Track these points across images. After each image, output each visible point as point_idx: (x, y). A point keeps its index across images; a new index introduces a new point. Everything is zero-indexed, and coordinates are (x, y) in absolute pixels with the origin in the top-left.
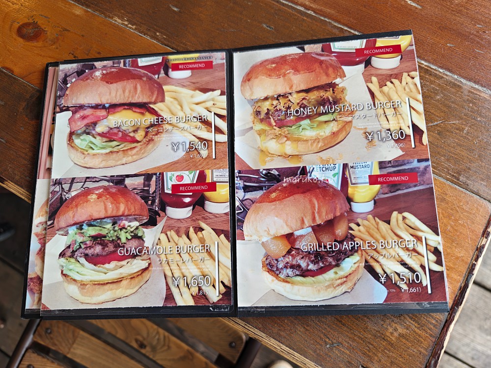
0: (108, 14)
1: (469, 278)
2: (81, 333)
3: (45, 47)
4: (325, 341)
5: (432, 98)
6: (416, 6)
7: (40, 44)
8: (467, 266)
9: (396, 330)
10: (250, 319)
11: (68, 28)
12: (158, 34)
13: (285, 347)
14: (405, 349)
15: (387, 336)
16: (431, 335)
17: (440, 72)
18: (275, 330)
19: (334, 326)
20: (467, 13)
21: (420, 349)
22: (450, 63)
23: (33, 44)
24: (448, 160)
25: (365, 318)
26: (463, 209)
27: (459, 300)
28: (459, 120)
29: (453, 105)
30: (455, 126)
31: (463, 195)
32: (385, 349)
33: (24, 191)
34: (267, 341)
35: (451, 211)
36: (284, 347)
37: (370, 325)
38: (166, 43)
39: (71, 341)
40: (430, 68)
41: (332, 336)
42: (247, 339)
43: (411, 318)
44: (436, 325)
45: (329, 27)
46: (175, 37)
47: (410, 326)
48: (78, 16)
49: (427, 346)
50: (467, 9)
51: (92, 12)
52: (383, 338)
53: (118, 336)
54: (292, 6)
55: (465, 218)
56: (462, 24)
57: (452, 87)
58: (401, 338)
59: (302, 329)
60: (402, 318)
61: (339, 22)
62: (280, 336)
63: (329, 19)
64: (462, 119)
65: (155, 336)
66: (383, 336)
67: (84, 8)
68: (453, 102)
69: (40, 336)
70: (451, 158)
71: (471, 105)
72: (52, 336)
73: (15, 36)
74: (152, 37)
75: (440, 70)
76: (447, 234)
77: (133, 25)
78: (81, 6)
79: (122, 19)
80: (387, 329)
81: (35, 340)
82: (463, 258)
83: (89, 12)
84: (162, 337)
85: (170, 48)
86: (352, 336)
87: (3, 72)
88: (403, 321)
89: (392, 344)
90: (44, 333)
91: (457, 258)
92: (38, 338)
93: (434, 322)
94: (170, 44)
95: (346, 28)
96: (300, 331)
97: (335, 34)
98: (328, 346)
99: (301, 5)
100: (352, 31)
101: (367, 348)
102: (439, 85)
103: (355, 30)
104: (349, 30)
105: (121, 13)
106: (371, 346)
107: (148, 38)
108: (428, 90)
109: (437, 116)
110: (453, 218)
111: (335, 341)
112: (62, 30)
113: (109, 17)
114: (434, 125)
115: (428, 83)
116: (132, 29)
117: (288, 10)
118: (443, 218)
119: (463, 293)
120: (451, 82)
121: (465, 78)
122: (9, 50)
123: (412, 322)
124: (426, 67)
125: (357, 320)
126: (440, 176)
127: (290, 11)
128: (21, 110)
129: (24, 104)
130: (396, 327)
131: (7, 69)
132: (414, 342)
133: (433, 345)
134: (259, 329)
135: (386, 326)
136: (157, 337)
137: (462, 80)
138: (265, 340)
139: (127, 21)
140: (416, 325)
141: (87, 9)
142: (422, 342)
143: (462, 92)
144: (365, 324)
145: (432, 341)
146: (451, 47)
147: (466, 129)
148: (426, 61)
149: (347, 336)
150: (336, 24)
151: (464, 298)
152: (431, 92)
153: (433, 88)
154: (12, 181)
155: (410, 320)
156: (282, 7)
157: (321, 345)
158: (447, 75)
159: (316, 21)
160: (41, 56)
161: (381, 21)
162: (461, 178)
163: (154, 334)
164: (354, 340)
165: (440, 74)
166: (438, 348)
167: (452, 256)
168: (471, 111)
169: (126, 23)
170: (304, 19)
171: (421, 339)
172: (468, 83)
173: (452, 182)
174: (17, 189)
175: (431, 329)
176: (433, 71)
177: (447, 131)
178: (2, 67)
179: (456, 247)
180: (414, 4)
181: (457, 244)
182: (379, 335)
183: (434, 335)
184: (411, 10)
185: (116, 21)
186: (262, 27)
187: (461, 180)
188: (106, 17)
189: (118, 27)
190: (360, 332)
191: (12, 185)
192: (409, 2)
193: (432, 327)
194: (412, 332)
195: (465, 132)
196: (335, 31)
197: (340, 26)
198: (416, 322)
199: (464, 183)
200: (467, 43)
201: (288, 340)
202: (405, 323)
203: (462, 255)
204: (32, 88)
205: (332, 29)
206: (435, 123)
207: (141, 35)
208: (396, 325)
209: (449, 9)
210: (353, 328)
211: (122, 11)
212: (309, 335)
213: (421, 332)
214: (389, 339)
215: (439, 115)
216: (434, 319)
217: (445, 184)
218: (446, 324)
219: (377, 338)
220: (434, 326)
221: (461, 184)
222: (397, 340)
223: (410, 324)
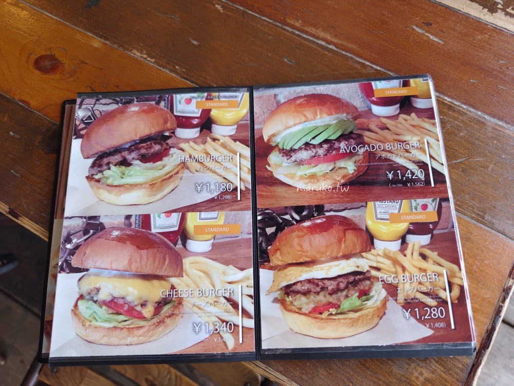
0: (127, 47)
1: (496, 321)
2: (89, 372)
3: (62, 79)
5: (455, 135)
6: (439, 41)
7: (57, 76)
8: (494, 308)
9: (421, 374)
10: (272, 362)
11: (85, 61)
12: (177, 67)
15: (413, 381)
16: (458, 380)
17: (464, 108)
18: (297, 373)
19: (358, 370)
20: (490, 49)
22: (474, 99)
23: (50, 77)
24: (473, 198)
25: (390, 362)
26: (489, 249)
27: (486, 343)
28: (483, 157)
29: (477, 142)
30: (479, 163)
31: (489, 234)
33: (39, 227)
35: (477, 251)
37: (395, 369)
38: (186, 76)
39: (77, 381)
40: (454, 104)
41: (356, 381)
42: (263, 380)
43: (437, 362)
44: (463, 369)
45: (351, 63)
46: (195, 71)
47: (436, 370)
48: (96, 48)
50: (490, 45)
51: (111, 44)
52: (409, 383)
53: (128, 375)
54: (313, 41)
55: (491, 258)
56: (485, 60)
57: (476, 124)
58: (427, 383)
59: (325, 373)
60: (428, 362)
61: (361, 57)
63: (351, 53)
64: (486, 156)
65: (166, 376)
66: (408, 381)
67: (102, 40)
68: (477, 139)
69: (46, 375)
70: (476, 196)
71: (495, 142)
72: (58, 375)
73: (32, 68)
74: (171, 71)
75: (463, 106)
76: (472, 275)
77: (152, 58)
78: (99, 39)
79: (141, 52)
80: (412, 373)
81: (41, 379)
82: (490, 300)
83: (108, 44)
84: (173, 377)
85: (190, 81)
86: (377, 380)
87: (19, 105)
88: (429, 365)
90: (50, 373)
91: (484, 299)
92: (43, 377)
93: (460, 366)
94: (189, 78)
95: (368, 63)
96: (322, 374)
97: (357, 69)
99: (323, 39)
100: (374, 66)
102: (463, 121)
103: (377, 65)
104: (371, 65)
105: (140, 46)
107: (167, 71)
108: (451, 127)
109: (461, 153)
110: (478, 258)
112: (79, 62)
113: (128, 50)
114: (458, 163)
115: (451, 120)
116: (151, 62)
117: (309, 44)
118: (468, 258)
119: (490, 336)
120: (475, 118)
121: (489, 114)
122: (25, 83)
123: (438, 366)
124: (449, 104)
125: (381, 363)
126: (465, 214)
127: (311, 45)
128: (37, 143)
129: (40, 138)
130: (421, 371)
131: (24, 102)
134: (281, 372)
135: (411, 371)
136: (168, 377)
137: (486, 117)
138: (286, 384)
139: (146, 54)
140: (442, 369)
141: (104, 41)
143: (485, 129)
144: (390, 368)
146: (474, 83)
147: (491, 167)
148: (449, 97)
149: (371, 380)
150: (358, 59)
151: (491, 341)
152: (455, 129)
153: (457, 125)
154: (26, 217)
155: (436, 364)
156: (303, 41)
158: (470, 111)
159: (337, 56)
160: (58, 88)
161: (403, 56)
162: (487, 217)
163: (165, 374)
165: (464, 111)
167: (478, 297)
168: (496, 149)
169: (145, 56)
170: (325, 54)
171: (447, 384)
172: (492, 120)
173: (477, 221)
174: (32, 225)
175: (458, 373)
176: (456, 107)
177: (472, 168)
178: (19, 100)
179: (482, 288)
180: (436, 40)
181: (483, 285)
182: (404, 379)
183: (461, 380)
184: (433, 45)
185: (135, 54)
186: (284, 61)
187: (486, 219)
188: (125, 50)
189: (136, 60)
190: (384, 376)
191: (26, 222)
192: (431, 37)
193: (459, 371)
194: (438, 376)
195: (490, 169)
196: (357, 66)
197: (361, 61)
198: (442, 366)
199: (489, 222)
200: (490, 79)
201: (310, 384)
202: (431, 367)
203: (488, 296)
204: (48, 121)
205: (354, 64)
206: (459, 161)
207: (160, 68)
208: (422, 369)
209: (471, 44)
210: (377, 372)
211: (141, 44)
212: (332, 378)
213: (447, 376)
214: (414, 384)
215: (463, 153)
216: (461, 363)
217: (470, 223)
218: (473, 368)
219: (402, 383)
220: (461, 370)
221: (486, 223)
222: (423, 384)
223: (436, 368)
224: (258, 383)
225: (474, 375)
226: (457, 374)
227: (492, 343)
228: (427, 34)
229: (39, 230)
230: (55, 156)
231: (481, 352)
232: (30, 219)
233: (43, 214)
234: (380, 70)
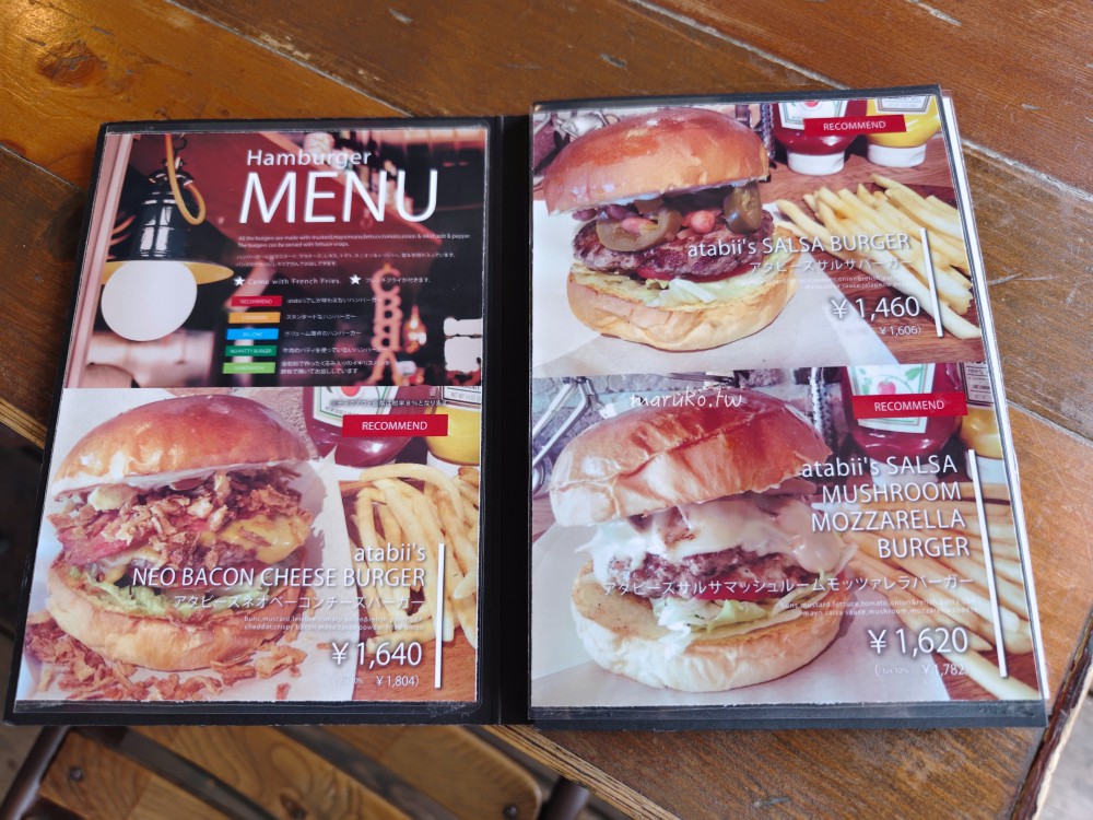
0: (248, 26)
2: (155, 779)
3: (100, 97)
4: (750, 791)
5: (990, 223)
6: (949, 20)
7: (89, 90)
9: (920, 765)
10: (571, 736)
11: (154, 57)
12: (361, 72)
13: (652, 804)
14: (945, 812)
15: (900, 781)
16: (1005, 779)
17: (1008, 166)
18: (630, 763)
19: (772, 755)
20: (1064, 39)
21: (980, 813)
22: (1031, 146)
23: (73, 91)
24: (1033, 364)
25: (847, 736)
26: (1071, 477)
27: (1071, 694)
28: (1054, 274)
29: (1039, 240)
30: (1045, 287)
31: (1070, 445)
32: (896, 811)
34: (609, 790)
35: (1044, 483)
36: (650, 805)
37: (858, 753)
38: (380, 91)
39: (128, 800)
40: (985, 156)
41: (767, 779)
43: (957, 737)
44: (1017, 754)
45: (753, 64)
46: (402, 81)
47: (954, 756)
48: (178, 30)
49: (998, 805)
50: (1064, 29)
51: (212, 22)
52: (891, 786)
53: (241, 789)
54: (666, 17)
55: (1077, 499)
56: (1055, 62)
57: (1037, 201)
58: (933, 786)
59: (695, 762)
60: (935, 736)
61: (776, 53)
62: (641, 776)
63: (752, 44)
64: (1059, 270)
65: (327, 791)
66: (890, 781)
67: (194, 13)
68: (1039, 234)
69: (57, 785)
70: (1040, 360)
71: (1081, 240)
72: (84, 785)
73: (32, 74)
74: (348, 79)
75: (1006, 160)
76: (1036, 536)
77: (304, 52)
78: (187, 10)
79: (280, 37)
80: (900, 763)
81: (45, 795)
82: (1077, 593)
83: (206, 22)
84: (344, 792)
85: (389, 103)
86: (815, 779)
88: (938, 744)
89: (912, 800)
90: (65, 780)
91: (1062, 593)
92: (51, 789)
93: (1011, 746)
94: (388, 94)
95: (791, 66)
96: (689, 765)
97: (767, 79)
98: (757, 804)
99: (690, 14)
100: (806, 73)
101: (852, 809)
102: (1006, 194)
104: (798, 70)
105: (278, 25)
106: (861, 805)
107: (339, 81)
108: (980, 205)
109: (1005, 264)
110: (1048, 498)
111: (773, 792)
112: (140, 60)
113: (251, 34)
114: (998, 284)
115: (981, 190)
116: (303, 60)
117: (659, 24)
119: (1078, 678)
120: (1033, 188)
121: (1064, 180)
122: (17, 104)
123: (958, 745)
124: (975, 155)
125: (827, 739)
126: (1015, 400)
127: (663, 26)
128: (38, 236)
129: (45, 224)
130: (919, 758)
131: (11, 144)
132: (966, 795)
133: (1011, 803)
134: (591, 760)
135: (896, 757)
136: (332, 792)
137: (1059, 184)
138: (603, 787)
139: (292, 42)
140: (969, 753)
141: (200, 16)
142: (983, 797)
143: (1059, 212)
144: (846, 751)
145: (1008, 793)
146: (1030, 111)
147: (1072, 295)
149: (804, 779)
150: (769, 57)
151: (1080, 689)
152: (989, 210)
153: (993, 202)
154: (7, 400)
155: (953, 742)
156: (644, 17)
157: (741, 801)
158: (1022, 173)
159: (723, 49)
160: (90, 116)
162: (1066, 407)
163: (326, 784)
164: (820, 790)
165: (1008, 171)
166: (1023, 810)
167: (1049, 588)
168: (1082, 255)
170: (695, 46)
171: (980, 787)
172: (1073, 191)
173: (1044, 414)
174: (20, 418)
175: (1005, 762)
176: (990, 162)
177: (1028, 297)
179: (1057, 567)
180: (943, 17)
181: (1060, 559)
182: (880, 777)
183: (1012, 778)
184: (938, 29)
185: (265, 42)
186: (601, 60)
187: (1063, 410)
188: (243, 34)
189: (269, 55)
190: (834, 770)
191: (7, 410)
192: (933, 12)
193: (1007, 758)
194: (959, 770)
195: (1069, 300)
196: (768, 72)
197: (776, 60)
198: (968, 748)
199: (1070, 417)
200: (1066, 103)
201: (660, 787)
202: (942, 749)
203: (1073, 586)
204: (66, 186)
205: (760, 67)
206: (999, 281)
207: (323, 74)
208: (921, 753)
209: (1023, 28)
210: (816, 759)
211: (281, 22)
212: (712, 775)
213: (980, 771)
214: (904, 788)
215: (1008, 262)
216: (1012, 740)
217: (1028, 418)
218: (1042, 752)
219: (876, 785)
220: (1012, 757)
221: (1063, 420)
222: (925, 789)
223: (954, 751)
224: (534, 807)
225: (1043, 768)
226: (1003, 764)
227: (1082, 695)
228: (922, 5)
231: (1059, 713)
234: (819, 81)
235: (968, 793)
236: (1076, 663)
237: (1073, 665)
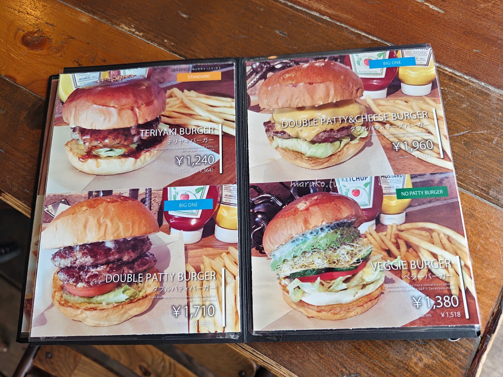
0: (115, 21)
2: (83, 358)
3: (49, 55)
4: (342, 371)
5: (457, 106)
6: (439, 10)
7: (44, 52)
9: (421, 360)
10: (259, 345)
11: (73, 36)
12: (166, 41)
15: (411, 367)
16: (460, 367)
17: (466, 79)
18: (287, 358)
19: (352, 354)
20: (494, 18)
22: (477, 69)
23: (37, 52)
24: (476, 173)
25: (387, 346)
26: (494, 226)
27: (492, 327)
28: (487, 130)
29: (480, 114)
30: (483, 136)
31: (494, 211)
33: (22, 204)
34: (277, 370)
35: (481, 229)
37: (392, 354)
38: (174, 50)
39: (72, 367)
40: (455, 74)
41: (350, 366)
42: (258, 368)
43: (438, 347)
44: (466, 355)
45: (346, 33)
46: (184, 44)
47: (436, 355)
48: (84, 23)
50: (494, 13)
51: (99, 19)
52: (407, 369)
53: (122, 362)
54: (306, 12)
55: (496, 236)
56: (489, 29)
57: (479, 95)
58: (427, 369)
59: (316, 357)
60: (428, 346)
61: (357, 28)
62: (292, 364)
63: (345, 24)
64: (490, 128)
65: (160, 363)
66: (406, 367)
67: (91, 15)
68: (480, 111)
69: (40, 360)
70: (480, 171)
71: (500, 114)
72: (52, 360)
73: (19, 44)
74: (160, 44)
75: (465, 77)
76: (476, 254)
77: (140, 32)
78: (87, 14)
79: (129, 26)
80: (411, 359)
81: (35, 364)
82: (496, 280)
83: (96, 19)
84: (167, 364)
85: (177, 55)
86: (372, 366)
87: (5, 80)
88: (429, 350)
89: (417, 376)
90: (44, 358)
91: (489, 280)
92: (38, 362)
93: (463, 351)
94: (178, 51)
95: (364, 34)
96: (314, 359)
97: (352, 40)
99: (316, 11)
100: (370, 37)
102: (465, 92)
103: (374, 36)
104: (367, 36)
105: (128, 20)
107: (156, 45)
108: (453, 98)
109: (464, 126)
110: (483, 236)
111: (352, 371)
112: (67, 37)
113: (116, 24)
114: (460, 135)
115: (453, 91)
116: (139, 36)
117: (302, 15)
118: (472, 236)
119: (496, 320)
120: (478, 90)
121: (493, 85)
122: (13, 59)
123: (439, 351)
124: (450, 74)
125: (377, 348)
126: (468, 190)
127: (304, 16)
128: (22, 119)
129: (25, 113)
130: (420, 357)
131: (10, 77)
132: (442, 374)
134: (269, 356)
135: (409, 356)
136: (162, 364)
137: (490, 87)
139: (134, 28)
140: (444, 354)
141: (93, 16)
142: (450, 375)
143: (489, 100)
144: (386, 353)
145: (462, 373)
146: (477, 53)
147: (495, 140)
148: (450, 67)
149: (366, 366)
150: (353, 30)
151: (497, 325)
152: (457, 100)
153: (459, 96)
154: (9, 193)
155: (436, 349)
156: (296, 12)
157: (337, 376)
158: (473, 82)
159: (332, 27)
160: (45, 64)
161: (401, 26)
162: (491, 192)
163: (159, 361)
164: (374, 371)
165: (466, 81)
167: (482, 278)
168: (501, 121)
169: (133, 30)
170: (319, 25)
171: (448, 370)
172: (497, 91)
173: (481, 196)
174: (15, 201)
175: (461, 359)
176: (457, 78)
177: (475, 141)
178: (5, 76)
179: (486, 268)
180: (436, 9)
181: (488, 264)
182: (402, 365)
183: (464, 366)
184: (433, 14)
185: (122, 28)
186: (276, 32)
187: (490, 194)
188: (113, 24)
189: (124, 34)
190: (381, 362)
191: (10, 198)
192: (431, 6)
193: (461, 357)
194: (439, 362)
195: (494, 142)
196: (352, 36)
197: (356, 31)
198: (443, 352)
199: (494, 198)
200: (494, 48)
201: (300, 369)
202: (431, 352)
203: (494, 277)
204: (35, 96)
205: (349, 35)
206: (462, 133)
207: (148, 42)
208: (421, 354)
209: (474, 13)
210: (372, 357)
211: (130, 18)
212: (324, 363)
213: (449, 363)
214: (413, 370)
215: (465, 125)
216: (464, 348)
217: (473, 198)
218: (478, 354)
219: (400, 369)
220: (464, 356)
221: (490, 199)
222: (423, 371)
223: (436, 354)
224: (253, 372)
225: (478, 362)
226: (460, 360)
227: (498, 327)
228: (426, 3)
229: (21, 206)
230: (40, 131)
231: (486, 336)
232: (13, 195)
233: (26, 190)
234: (377, 41)
235: (443, 373)
236: (495, 313)
237: (493, 314)
